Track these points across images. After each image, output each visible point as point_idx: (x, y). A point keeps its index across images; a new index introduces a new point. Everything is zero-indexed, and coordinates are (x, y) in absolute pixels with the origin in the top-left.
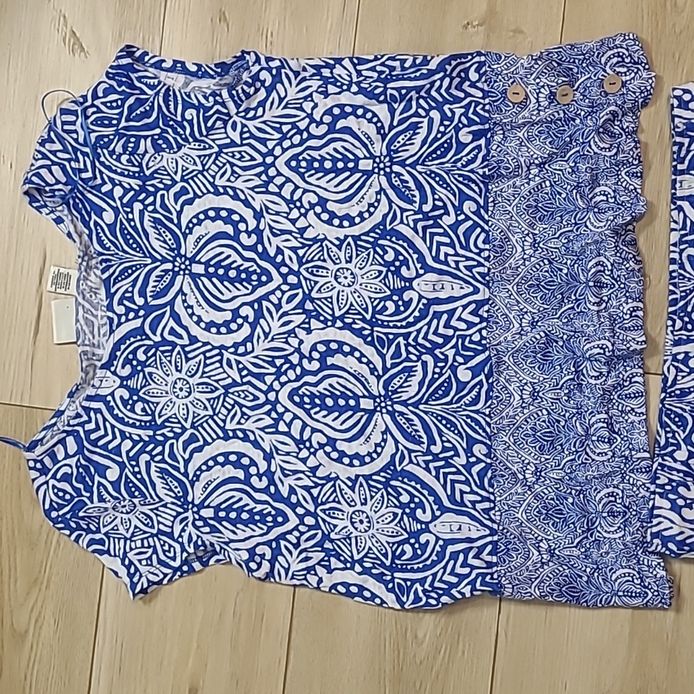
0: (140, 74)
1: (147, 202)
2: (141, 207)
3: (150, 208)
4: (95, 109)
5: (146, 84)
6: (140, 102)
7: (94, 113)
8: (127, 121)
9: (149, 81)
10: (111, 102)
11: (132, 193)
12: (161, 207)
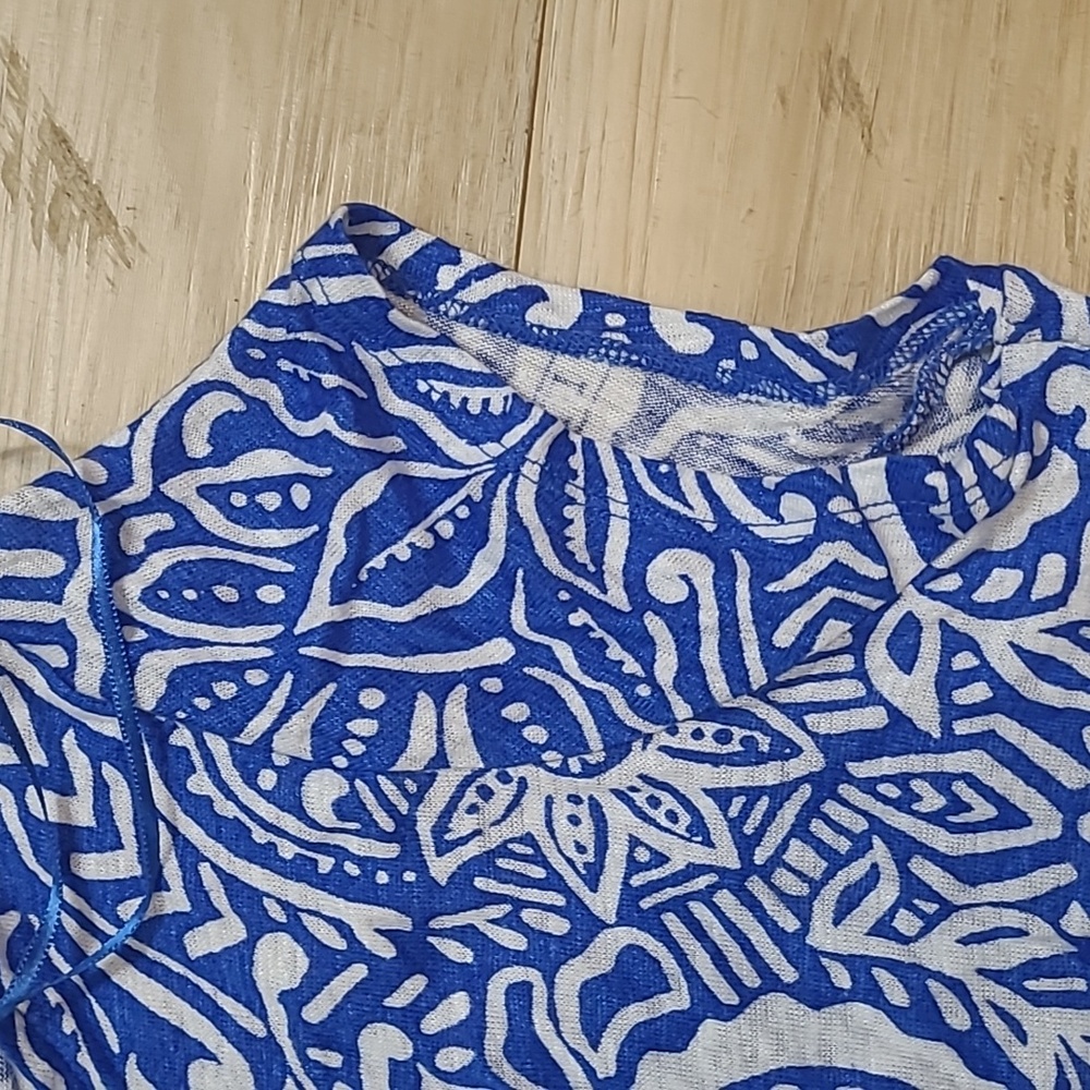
0: (411, 354)
1: (432, 1024)
2: (403, 1048)
3: (454, 1058)
4: (165, 521)
5: (442, 409)
6: (410, 499)
7: (157, 542)
8: (340, 596)
9: (457, 393)
10: (252, 487)
11: (358, 972)
12: (509, 1051)
